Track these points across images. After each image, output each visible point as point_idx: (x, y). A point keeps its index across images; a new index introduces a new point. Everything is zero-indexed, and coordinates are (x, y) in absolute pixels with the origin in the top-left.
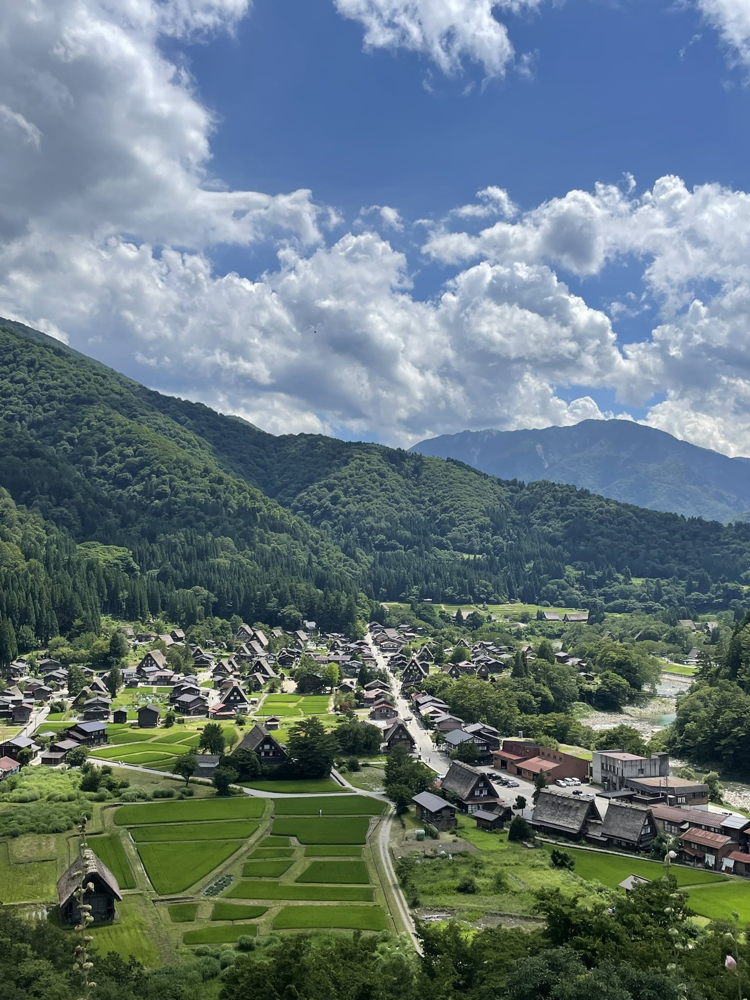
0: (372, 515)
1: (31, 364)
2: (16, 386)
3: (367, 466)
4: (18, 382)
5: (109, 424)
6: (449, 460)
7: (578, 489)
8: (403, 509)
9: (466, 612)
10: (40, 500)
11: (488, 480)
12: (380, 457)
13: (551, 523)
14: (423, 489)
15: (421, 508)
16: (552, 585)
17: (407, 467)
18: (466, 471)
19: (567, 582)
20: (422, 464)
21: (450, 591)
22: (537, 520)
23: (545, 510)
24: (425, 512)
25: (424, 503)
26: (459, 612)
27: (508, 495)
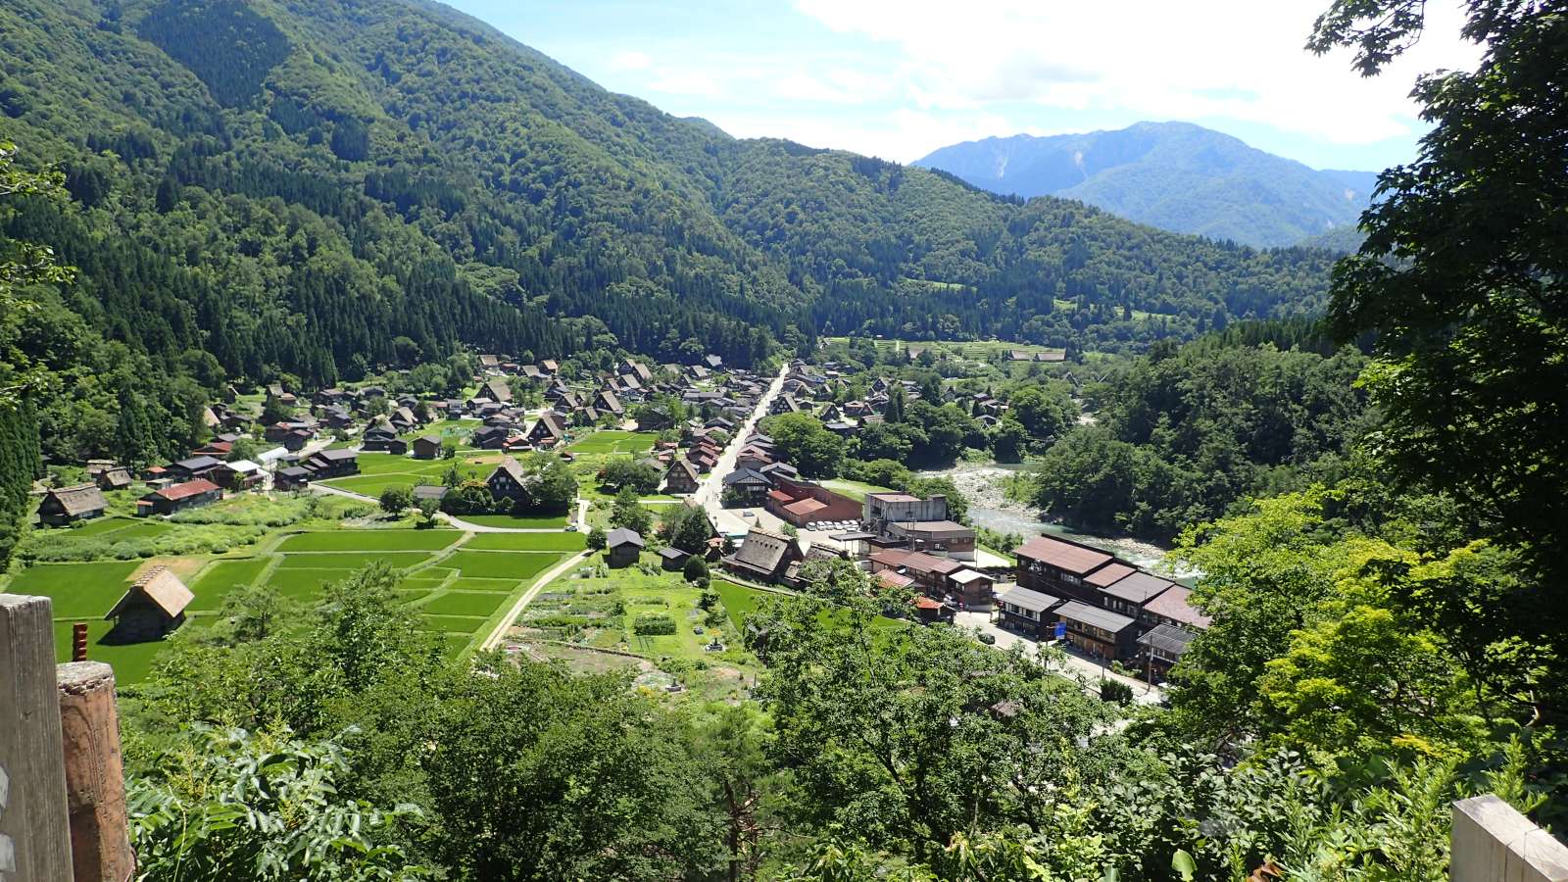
0: (832, 236)
1: (442, 54)
2: (423, 80)
3: (832, 178)
4: (424, 75)
5: (525, 126)
6: (934, 171)
7: (1086, 205)
8: (870, 229)
9: (915, 350)
10: (428, 214)
11: (979, 196)
12: (850, 167)
13: (1048, 248)
14: (899, 206)
15: (893, 229)
16: (1036, 322)
17: (882, 178)
18: (951, 185)
19: (1054, 317)
20: (901, 175)
21: (908, 326)
22: (1032, 244)
23: (1042, 232)
24: (898, 233)
25: (898, 222)
26: (907, 350)
27: (1002, 213)
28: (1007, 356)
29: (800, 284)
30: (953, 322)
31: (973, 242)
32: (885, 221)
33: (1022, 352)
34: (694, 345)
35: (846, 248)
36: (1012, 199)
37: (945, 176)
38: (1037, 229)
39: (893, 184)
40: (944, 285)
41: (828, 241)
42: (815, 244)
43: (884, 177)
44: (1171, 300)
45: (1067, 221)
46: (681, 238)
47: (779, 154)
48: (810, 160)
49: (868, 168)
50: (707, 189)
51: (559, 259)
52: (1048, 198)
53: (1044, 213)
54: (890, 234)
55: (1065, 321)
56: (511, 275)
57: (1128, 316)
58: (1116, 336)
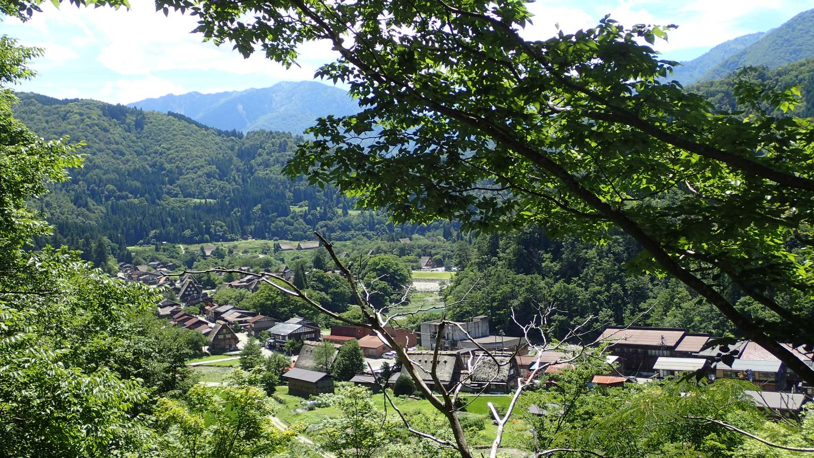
3: (88, 121)
8: (128, 161)
9: (209, 249)
11: (209, 132)
12: (100, 113)
13: (272, 168)
14: (147, 142)
15: (146, 160)
16: (280, 222)
17: (128, 121)
18: (186, 124)
19: (293, 218)
20: (144, 118)
22: (259, 165)
23: (265, 157)
24: (151, 163)
25: (149, 155)
27: (230, 144)
28: (277, 248)
30: (221, 227)
31: (214, 167)
32: (138, 154)
33: (288, 245)
35: (112, 176)
36: (234, 133)
37: (180, 117)
38: (260, 155)
39: (139, 125)
40: (203, 201)
41: (96, 171)
43: (131, 119)
45: (282, 147)
48: (63, 108)
49: (116, 113)
52: (263, 131)
53: (262, 143)
54: (145, 164)
55: (301, 220)
57: (345, 214)
58: (340, 228)
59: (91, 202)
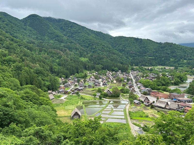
1: (71, 26)
2: (69, 31)
3: (131, 41)
5: (84, 36)
6: (147, 39)
7: (174, 44)
9: (150, 68)
10: (74, 51)
11: (155, 43)
12: (134, 39)
18: (151, 41)
19: (171, 62)
20: (142, 40)
21: (147, 64)
26: (148, 68)
28: (165, 68)
29: (128, 58)
30: (154, 63)
31: (155, 50)
33: (167, 68)
34: (116, 69)
35: (134, 52)
36: (161, 43)
37: (149, 40)
39: (141, 42)
40: (151, 58)
41: (132, 51)
42: (130, 52)
43: (139, 41)
44: (190, 58)
45: (171, 46)
46: (110, 52)
47: (122, 38)
49: (137, 39)
50: (111, 44)
51: (94, 56)
52: (167, 42)
53: (166, 45)
56: (87, 59)
57: (183, 61)
59: (129, 58)
